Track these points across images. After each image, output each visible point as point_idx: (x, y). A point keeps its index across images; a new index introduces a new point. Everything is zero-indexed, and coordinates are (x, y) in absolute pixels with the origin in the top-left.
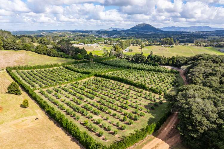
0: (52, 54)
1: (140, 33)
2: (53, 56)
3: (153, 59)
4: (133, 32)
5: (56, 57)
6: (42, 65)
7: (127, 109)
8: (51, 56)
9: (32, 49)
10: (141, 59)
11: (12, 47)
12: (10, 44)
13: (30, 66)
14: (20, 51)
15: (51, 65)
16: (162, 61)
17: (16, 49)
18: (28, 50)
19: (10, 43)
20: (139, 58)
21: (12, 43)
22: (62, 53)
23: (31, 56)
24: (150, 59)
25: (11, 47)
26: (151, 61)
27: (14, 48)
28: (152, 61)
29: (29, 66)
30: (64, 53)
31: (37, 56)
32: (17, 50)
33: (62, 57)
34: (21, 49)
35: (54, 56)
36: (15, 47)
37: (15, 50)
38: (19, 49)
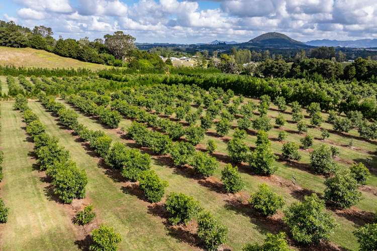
0: (85, 57)
1: (266, 47)
2: (88, 61)
3: (307, 68)
4: (254, 47)
5: (95, 63)
6: (51, 69)
7: (268, 174)
8: (84, 61)
9: (48, 47)
10: (277, 68)
11: (7, 41)
12: (4, 34)
13: (20, 68)
14: (23, 48)
15: (73, 70)
16: (330, 69)
17: (15, 45)
18: (40, 48)
19: (3, 32)
20: (273, 66)
21: (7, 32)
22: (107, 56)
23: (43, 57)
24: (299, 66)
25: (6, 39)
26: (302, 71)
27: (10, 42)
28: (305, 71)
29: (17, 68)
30: (112, 56)
31: (54, 58)
32: (18, 47)
33: (108, 64)
34: (25, 46)
35: (91, 61)
36: (13, 39)
37: (12, 46)
38: (22, 46)
